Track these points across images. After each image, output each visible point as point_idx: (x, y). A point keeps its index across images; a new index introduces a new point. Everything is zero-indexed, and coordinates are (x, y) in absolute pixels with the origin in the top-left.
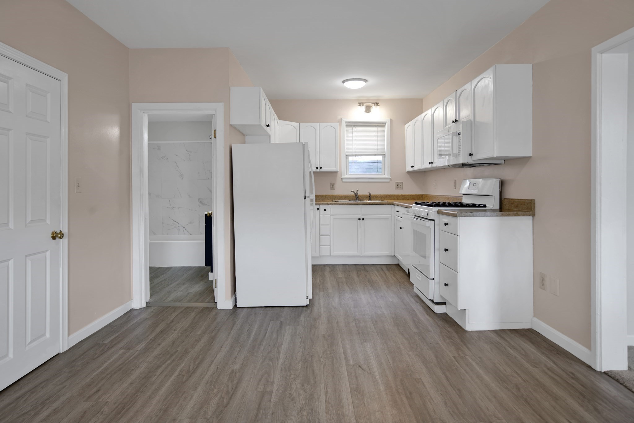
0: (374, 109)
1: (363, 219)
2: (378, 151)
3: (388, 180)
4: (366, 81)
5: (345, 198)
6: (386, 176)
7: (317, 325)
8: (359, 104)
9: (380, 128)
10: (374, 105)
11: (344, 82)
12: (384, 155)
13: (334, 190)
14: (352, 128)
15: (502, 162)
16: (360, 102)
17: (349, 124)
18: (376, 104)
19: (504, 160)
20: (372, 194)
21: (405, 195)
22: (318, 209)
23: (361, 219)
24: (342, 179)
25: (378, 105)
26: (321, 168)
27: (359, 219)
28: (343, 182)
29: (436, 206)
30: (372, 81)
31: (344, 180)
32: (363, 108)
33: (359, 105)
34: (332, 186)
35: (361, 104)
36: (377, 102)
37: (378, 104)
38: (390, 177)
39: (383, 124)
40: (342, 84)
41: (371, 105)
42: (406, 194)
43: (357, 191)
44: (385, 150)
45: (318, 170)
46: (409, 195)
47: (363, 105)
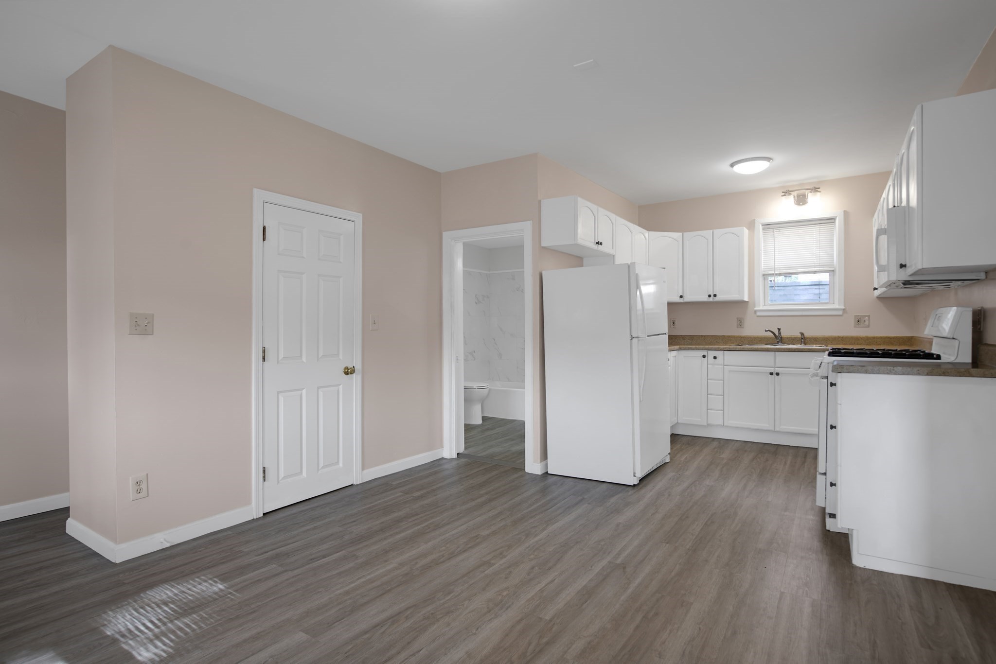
0: (812, 198)
1: (778, 374)
2: (820, 265)
3: (840, 313)
4: (768, 159)
5: (759, 341)
6: (836, 306)
7: (625, 510)
8: (783, 194)
9: (824, 228)
10: (811, 192)
11: (732, 165)
12: (832, 272)
13: (743, 328)
14: (773, 232)
15: (982, 276)
16: (785, 190)
17: (768, 226)
18: (815, 190)
19: (986, 273)
20: (806, 335)
21: (874, 338)
22: (704, 356)
23: (774, 374)
24: (755, 312)
25: (819, 192)
26: (715, 296)
27: (771, 374)
28: (758, 316)
29: (832, 355)
30: (779, 159)
31: (758, 314)
32: (791, 199)
33: (783, 196)
34: (740, 323)
35: (787, 193)
36: (817, 186)
37: (819, 190)
38: (843, 307)
39: (831, 220)
40: (731, 168)
41: (807, 192)
42: (876, 335)
43: (779, 329)
44: (833, 263)
45: (711, 299)
46: (881, 338)
47: (790, 194)
